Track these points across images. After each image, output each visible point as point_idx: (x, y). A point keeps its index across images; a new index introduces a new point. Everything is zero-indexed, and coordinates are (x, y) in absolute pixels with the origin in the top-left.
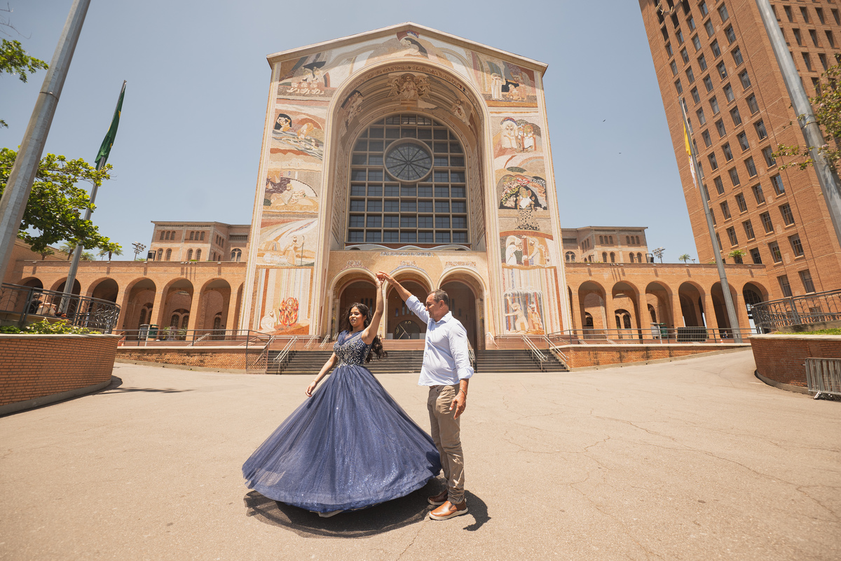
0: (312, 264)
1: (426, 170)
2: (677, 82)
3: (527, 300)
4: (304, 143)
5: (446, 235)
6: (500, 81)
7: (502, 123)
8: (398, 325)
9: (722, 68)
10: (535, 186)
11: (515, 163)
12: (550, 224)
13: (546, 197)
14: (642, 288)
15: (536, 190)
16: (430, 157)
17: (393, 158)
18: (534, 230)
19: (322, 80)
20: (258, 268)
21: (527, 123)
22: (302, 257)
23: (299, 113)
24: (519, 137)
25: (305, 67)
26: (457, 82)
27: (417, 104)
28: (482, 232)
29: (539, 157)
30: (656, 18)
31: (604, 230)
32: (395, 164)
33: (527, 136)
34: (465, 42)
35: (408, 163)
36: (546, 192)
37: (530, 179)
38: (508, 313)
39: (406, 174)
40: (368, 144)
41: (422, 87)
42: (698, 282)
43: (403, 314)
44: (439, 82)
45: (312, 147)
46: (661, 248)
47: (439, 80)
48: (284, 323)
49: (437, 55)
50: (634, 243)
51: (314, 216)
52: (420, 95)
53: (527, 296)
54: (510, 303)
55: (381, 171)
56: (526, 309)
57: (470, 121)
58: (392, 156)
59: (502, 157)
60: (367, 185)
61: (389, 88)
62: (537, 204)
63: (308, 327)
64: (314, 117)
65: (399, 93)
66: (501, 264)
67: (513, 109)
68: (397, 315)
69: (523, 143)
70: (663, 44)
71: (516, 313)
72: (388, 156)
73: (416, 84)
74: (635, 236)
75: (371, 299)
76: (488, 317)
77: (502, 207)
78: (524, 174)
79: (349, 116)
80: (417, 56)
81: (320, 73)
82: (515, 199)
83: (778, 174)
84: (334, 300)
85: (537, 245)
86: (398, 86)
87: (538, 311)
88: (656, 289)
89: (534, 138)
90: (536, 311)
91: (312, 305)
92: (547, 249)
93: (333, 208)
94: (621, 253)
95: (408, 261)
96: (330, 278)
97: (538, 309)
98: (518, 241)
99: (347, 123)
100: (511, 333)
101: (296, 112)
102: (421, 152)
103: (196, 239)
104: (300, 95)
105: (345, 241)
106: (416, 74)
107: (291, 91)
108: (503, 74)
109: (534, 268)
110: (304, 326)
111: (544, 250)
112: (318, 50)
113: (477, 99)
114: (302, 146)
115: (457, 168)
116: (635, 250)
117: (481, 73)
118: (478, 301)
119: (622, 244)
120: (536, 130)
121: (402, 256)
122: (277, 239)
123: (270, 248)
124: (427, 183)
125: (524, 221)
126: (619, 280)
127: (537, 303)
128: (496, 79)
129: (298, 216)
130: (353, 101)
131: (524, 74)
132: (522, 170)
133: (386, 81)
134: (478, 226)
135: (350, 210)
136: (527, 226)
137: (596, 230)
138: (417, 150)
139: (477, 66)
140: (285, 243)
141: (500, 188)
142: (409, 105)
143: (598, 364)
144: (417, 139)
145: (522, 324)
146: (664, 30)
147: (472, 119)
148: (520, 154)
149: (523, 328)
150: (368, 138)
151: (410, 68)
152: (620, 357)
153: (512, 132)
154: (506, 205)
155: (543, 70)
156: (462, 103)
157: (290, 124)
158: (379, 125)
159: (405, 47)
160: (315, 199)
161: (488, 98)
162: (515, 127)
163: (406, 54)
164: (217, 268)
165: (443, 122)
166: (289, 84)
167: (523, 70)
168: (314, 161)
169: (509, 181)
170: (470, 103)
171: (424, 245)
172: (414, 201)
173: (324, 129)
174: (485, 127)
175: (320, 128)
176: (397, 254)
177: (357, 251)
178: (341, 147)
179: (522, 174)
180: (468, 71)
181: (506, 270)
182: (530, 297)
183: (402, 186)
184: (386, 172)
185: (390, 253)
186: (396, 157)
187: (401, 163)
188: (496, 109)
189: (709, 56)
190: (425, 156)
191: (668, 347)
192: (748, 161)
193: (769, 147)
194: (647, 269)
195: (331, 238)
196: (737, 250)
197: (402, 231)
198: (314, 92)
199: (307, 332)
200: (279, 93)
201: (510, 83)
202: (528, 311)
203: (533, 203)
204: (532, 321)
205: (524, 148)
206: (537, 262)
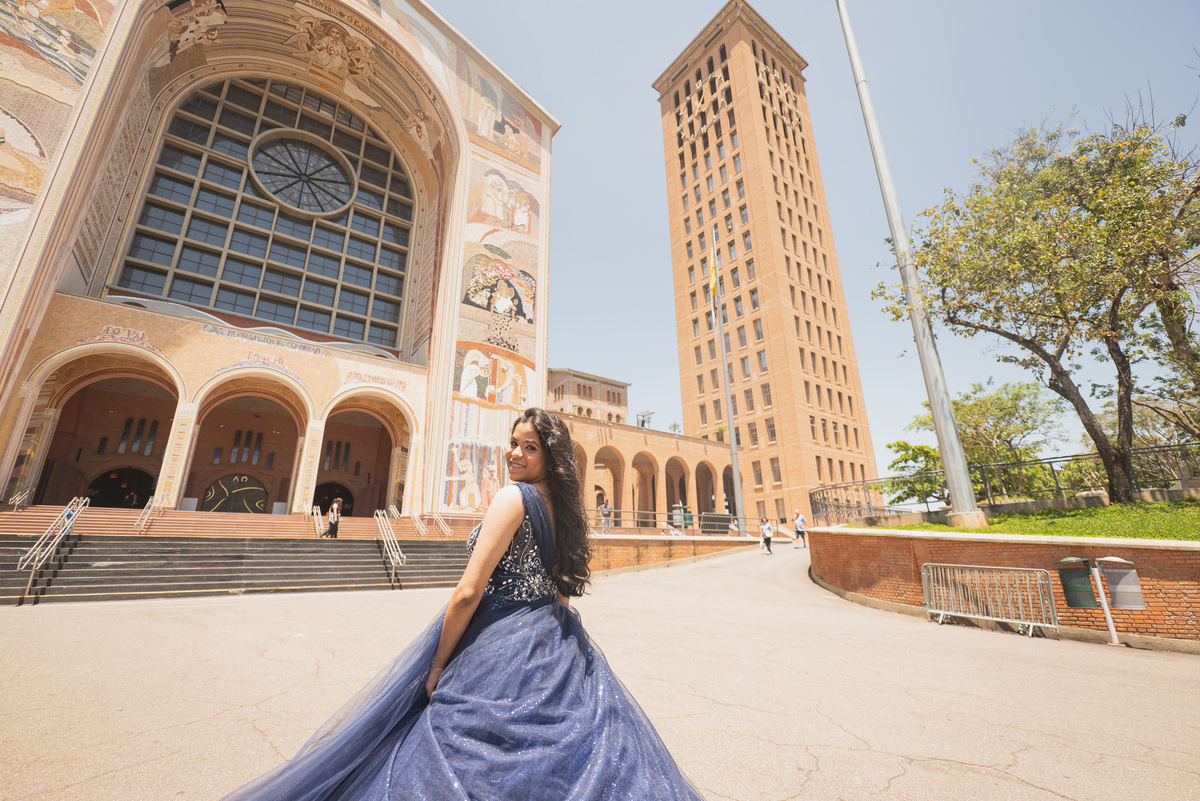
1: (339, 204)
2: (687, 220)
3: (485, 457)
4: (34, 28)
5: (357, 327)
6: (494, 114)
7: (486, 175)
8: (215, 483)
9: (729, 222)
10: (521, 285)
11: (497, 240)
12: (535, 346)
13: (534, 305)
14: (628, 459)
15: (521, 292)
16: (349, 183)
17: (273, 158)
18: (510, 350)
21: (522, 190)
24: (509, 206)
26: (426, 81)
27: (342, 85)
28: (425, 334)
29: (533, 245)
30: (676, 139)
31: (583, 378)
32: (276, 171)
33: (520, 208)
34: (449, 29)
35: (301, 177)
36: (534, 297)
37: (516, 272)
38: (451, 475)
39: (295, 195)
40: (219, 109)
41: (358, 60)
42: (685, 458)
43: (233, 460)
44: (394, 69)
45: (57, 46)
46: (651, 411)
47: (394, 63)
49: (398, 21)
50: (614, 401)
52: (351, 72)
53: (485, 450)
54: (456, 458)
55: (240, 172)
56: (480, 471)
57: (434, 152)
58: (269, 152)
59: (479, 225)
60: (197, 185)
61: (291, 30)
62: (520, 312)
65: (310, 49)
66: (451, 392)
67: (506, 162)
68: (217, 461)
69: (513, 216)
70: (678, 172)
71: (462, 478)
72: (260, 149)
73: (348, 50)
74: (616, 393)
75: (155, 424)
76: (414, 479)
77: (467, 301)
78: (508, 261)
79: (184, 36)
82: (489, 294)
83: (764, 351)
84: (38, 409)
85: (511, 374)
86: (311, 37)
87: (499, 477)
88: (644, 463)
89: (530, 217)
90: (495, 476)
92: (524, 383)
93: (89, 201)
94: (599, 411)
95: (267, 355)
96: (37, 355)
97: (499, 472)
98: (484, 360)
99: (174, 46)
100: (452, 510)
102: (334, 169)
105: (109, 282)
106: (352, 33)
108: (499, 105)
109: (502, 407)
111: (520, 383)
113: (453, 122)
115: (397, 220)
116: (615, 410)
117: (467, 86)
118: (396, 452)
119: (601, 400)
120: (534, 206)
121: (256, 342)
124: (336, 225)
125: (497, 332)
126: (605, 445)
127: (499, 464)
128: (489, 108)
130: (199, 10)
131: (529, 120)
132: (505, 255)
133: (287, 13)
134: (420, 324)
135: (141, 221)
136: (501, 342)
137: (574, 375)
138: (327, 162)
139: (461, 71)
141: (469, 271)
142: (325, 81)
143: (608, 567)
144: (330, 144)
145: (471, 496)
146: (682, 156)
147: (437, 151)
148: (505, 230)
149: (471, 503)
150: (222, 99)
151: (342, 15)
152: (638, 556)
153: (500, 195)
154: (473, 300)
155: (555, 129)
156: (426, 118)
158: (251, 86)
160: (36, 162)
161: (472, 129)
162: (505, 188)
165: (386, 137)
167: (528, 114)
168: (57, 78)
169: (484, 265)
170: (441, 125)
171: (308, 333)
172: (303, 249)
173: (105, 23)
174: (459, 170)
175: (95, 17)
176: (243, 336)
177: (139, 311)
178: (146, 88)
179: (506, 261)
180: (446, 74)
181: (458, 403)
182: (490, 454)
183: (283, 214)
184: (249, 177)
185: (226, 331)
186: (278, 157)
187: (288, 172)
188: (480, 150)
189: (719, 203)
190: (341, 178)
191: (694, 542)
192: (740, 329)
193: (759, 320)
194: (636, 434)
195: (66, 264)
196: (721, 426)
197: (263, 298)
201: (507, 123)
202: (484, 476)
203: (515, 309)
204: (488, 492)
205: (513, 224)
206: (507, 399)
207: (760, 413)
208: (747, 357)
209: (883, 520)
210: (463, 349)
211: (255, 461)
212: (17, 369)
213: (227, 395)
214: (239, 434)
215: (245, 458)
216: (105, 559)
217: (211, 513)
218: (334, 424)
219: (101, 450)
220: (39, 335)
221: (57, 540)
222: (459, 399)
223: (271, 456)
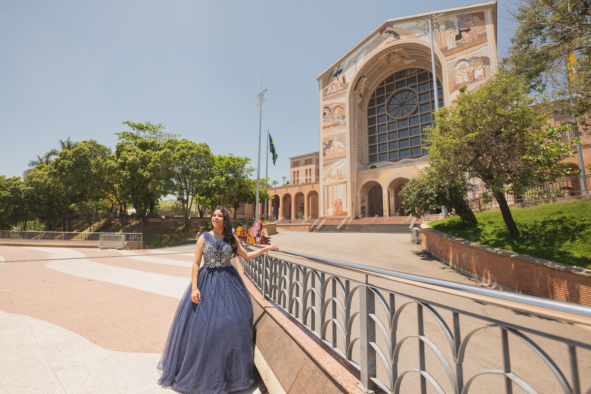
0: (346, 182)
1: (414, 106)
3: (475, 189)
4: (337, 119)
6: (454, 33)
7: (456, 66)
16: (416, 96)
19: (342, 81)
20: (324, 186)
22: (341, 179)
23: (333, 104)
24: (471, 72)
25: (333, 76)
26: (422, 46)
27: (404, 63)
32: (393, 108)
33: (477, 68)
35: (402, 104)
39: (401, 112)
40: (376, 100)
41: (403, 55)
44: (412, 49)
45: (341, 121)
48: (337, 211)
49: (406, 34)
51: (345, 157)
52: (403, 58)
55: (385, 116)
58: (391, 103)
59: (456, 91)
60: (377, 126)
61: (382, 64)
63: (347, 212)
64: (340, 103)
65: (389, 63)
67: (465, 51)
69: (474, 75)
72: (388, 105)
73: (398, 55)
79: (361, 91)
80: (393, 41)
81: (341, 76)
84: (362, 197)
86: (387, 61)
89: (484, 69)
91: (348, 202)
99: (360, 95)
101: (331, 104)
103: (308, 163)
104: (332, 93)
105: (367, 163)
106: (396, 51)
107: (328, 93)
108: (456, 26)
110: (345, 212)
112: (338, 64)
114: (336, 121)
120: (486, 61)
121: (395, 169)
122: (330, 172)
123: (328, 176)
124: (415, 115)
128: (451, 32)
129: (338, 158)
130: (360, 83)
131: (475, 18)
133: (378, 62)
138: (407, 94)
140: (333, 173)
142: (399, 66)
144: (406, 87)
148: (471, 85)
150: (376, 97)
153: (464, 70)
155: (494, 7)
157: (330, 111)
158: (381, 86)
159: (385, 39)
160: (344, 147)
161: (445, 50)
162: (467, 64)
163: (389, 42)
164: (312, 186)
165: (425, 69)
166: (327, 89)
167: (474, 15)
168: (342, 128)
172: (407, 129)
175: (344, 109)
176: (392, 168)
177: (371, 170)
178: (358, 111)
184: (387, 116)
187: (398, 106)
188: (450, 57)
190: (413, 96)
195: (356, 165)
197: (400, 151)
198: (339, 89)
199: (347, 215)
200: (324, 96)
201: (462, 31)
205: (474, 79)
212: (355, 191)
213: (393, 185)
220: (357, 182)
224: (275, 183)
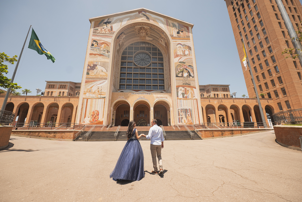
0: (105, 97)
1: (149, 63)
2: (240, 32)
3: (186, 111)
4: (102, 52)
5: (156, 87)
6: (176, 30)
7: (177, 45)
8: (138, 121)
9: (256, 28)
10: (189, 69)
11: (182, 60)
12: (195, 83)
13: (193, 73)
14: (228, 107)
15: (189, 70)
16: (150, 58)
17: (137, 58)
18: (189, 85)
19: (110, 28)
20: (84, 99)
21: (186, 45)
22: (101, 95)
23: (101, 40)
24: (183, 51)
25: (104, 23)
26: (161, 30)
27: (146, 38)
28: (170, 86)
29: (191, 58)
30: (232, 10)
31: (214, 86)
32: (137, 60)
33: (186, 50)
34: (163, 16)
35: (142, 60)
36: (193, 71)
37: (187, 66)
38: (179, 116)
39: (142, 64)
40: (127, 52)
41: (147, 32)
42: (249, 105)
43: (140, 116)
45: (106, 53)
46: (235, 92)
47: (154, 29)
48: (93, 120)
49: (153, 20)
50: (225, 91)
51: (106, 79)
52: (147, 35)
54: (180, 112)
55: (132, 63)
56: (186, 115)
58: (136, 57)
59: (177, 58)
60: (127, 68)
61: (135, 32)
62: (190, 75)
63: (102, 122)
64: (107, 42)
66: (176, 98)
67: (181, 40)
68: (138, 117)
69: (185, 53)
70: (235, 19)
71: (182, 116)
72: (135, 57)
73: (145, 31)
74: (225, 88)
75: (128, 111)
76: (172, 117)
77: (177, 76)
79: (120, 42)
80: (146, 20)
81: (109, 26)
82: (182, 73)
83: (277, 66)
84: (113, 111)
85: (190, 91)
86: (139, 31)
88: (234, 107)
89: (189, 51)
90: (190, 115)
91: (104, 113)
92: (194, 92)
93: (113, 76)
94: (220, 94)
95: (142, 96)
96: (112, 103)
98: (183, 89)
99: (119, 44)
101: (100, 40)
102: (147, 56)
103: (63, 88)
104: (101, 33)
105: (118, 89)
106: (145, 27)
107: (98, 32)
108: (177, 27)
109: (189, 99)
110: (101, 121)
111: (193, 93)
112: (109, 17)
113: (168, 36)
114: (102, 53)
115: (160, 62)
116: (226, 93)
117: (169, 27)
118: (168, 112)
119: (221, 91)
120: (190, 48)
121: (140, 94)
122: (91, 88)
123: (89, 91)
124: (149, 67)
125: (185, 82)
126: (220, 104)
127: (190, 112)
129: (100, 79)
130: (121, 36)
131: (185, 28)
132: (184, 63)
133: (134, 29)
134: (168, 84)
135: (120, 77)
136: (186, 84)
137: (211, 86)
138: (146, 55)
139: (168, 24)
140: (94, 89)
141: (176, 69)
142: (143, 39)
143: (213, 136)
144: (146, 51)
145: (185, 120)
146: (235, 14)
147: (166, 44)
148: (184, 57)
149: (185, 122)
150: (128, 50)
151: (143, 24)
152: (222, 134)
153: (181, 49)
154: (178, 76)
155: (192, 26)
156: (162, 38)
157: (97, 44)
158: (131, 46)
159: (141, 17)
160: (106, 73)
161: (172, 36)
162: (182, 47)
163: (142, 19)
164: (68, 99)
165: (155, 45)
166: (97, 29)
167: (185, 26)
168: (106, 58)
169: (180, 67)
170: (165, 38)
171: (148, 90)
172: (144, 74)
173: (110, 46)
174: (171, 47)
175: (109, 46)
176: (137, 94)
177: (122, 93)
178: (117, 54)
179: (185, 64)
180: (164, 26)
181: (178, 100)
182: (188, 110)
183: (140, 68)
184: (134, 63)
185: (135, 93)
186: (138, 57)
187: (140, 60)
188: (174, 40)
189: (251, 23)
190: (149, 57)
191: (240, 130)
192: (266, 61)
193: (273, 56)
194: (230, 100)
195: (113, 88)
196: (262, 93)
197: (140, 85)
198: (107, 32)
199: (102, 124)
200: (93, 33)
201: (180, 31)
202: (187, 116)
203: (189, 75)
204: (188, 119)
205: (185, 55)
206: (190, 97)
207: (278, 86)
208: (270, 69)
209: (298, 122)
210: (178, 87)
211: (144, 116)
213: (137, 105)
214: (140, 111)
215: (142, 116)
216: (123, 135)
217: (138, 127)
218: (155, 108)
219: (122, 117)
221: (118, 132)
222: (178, 99)
223: (146, 115)
224: (27, 91)
